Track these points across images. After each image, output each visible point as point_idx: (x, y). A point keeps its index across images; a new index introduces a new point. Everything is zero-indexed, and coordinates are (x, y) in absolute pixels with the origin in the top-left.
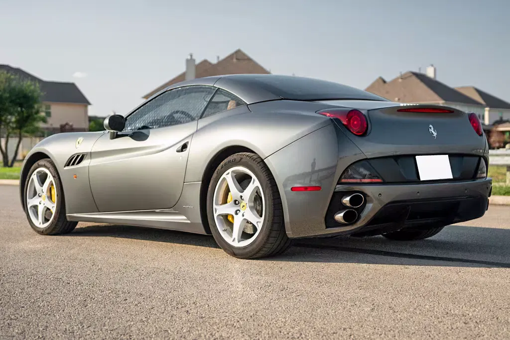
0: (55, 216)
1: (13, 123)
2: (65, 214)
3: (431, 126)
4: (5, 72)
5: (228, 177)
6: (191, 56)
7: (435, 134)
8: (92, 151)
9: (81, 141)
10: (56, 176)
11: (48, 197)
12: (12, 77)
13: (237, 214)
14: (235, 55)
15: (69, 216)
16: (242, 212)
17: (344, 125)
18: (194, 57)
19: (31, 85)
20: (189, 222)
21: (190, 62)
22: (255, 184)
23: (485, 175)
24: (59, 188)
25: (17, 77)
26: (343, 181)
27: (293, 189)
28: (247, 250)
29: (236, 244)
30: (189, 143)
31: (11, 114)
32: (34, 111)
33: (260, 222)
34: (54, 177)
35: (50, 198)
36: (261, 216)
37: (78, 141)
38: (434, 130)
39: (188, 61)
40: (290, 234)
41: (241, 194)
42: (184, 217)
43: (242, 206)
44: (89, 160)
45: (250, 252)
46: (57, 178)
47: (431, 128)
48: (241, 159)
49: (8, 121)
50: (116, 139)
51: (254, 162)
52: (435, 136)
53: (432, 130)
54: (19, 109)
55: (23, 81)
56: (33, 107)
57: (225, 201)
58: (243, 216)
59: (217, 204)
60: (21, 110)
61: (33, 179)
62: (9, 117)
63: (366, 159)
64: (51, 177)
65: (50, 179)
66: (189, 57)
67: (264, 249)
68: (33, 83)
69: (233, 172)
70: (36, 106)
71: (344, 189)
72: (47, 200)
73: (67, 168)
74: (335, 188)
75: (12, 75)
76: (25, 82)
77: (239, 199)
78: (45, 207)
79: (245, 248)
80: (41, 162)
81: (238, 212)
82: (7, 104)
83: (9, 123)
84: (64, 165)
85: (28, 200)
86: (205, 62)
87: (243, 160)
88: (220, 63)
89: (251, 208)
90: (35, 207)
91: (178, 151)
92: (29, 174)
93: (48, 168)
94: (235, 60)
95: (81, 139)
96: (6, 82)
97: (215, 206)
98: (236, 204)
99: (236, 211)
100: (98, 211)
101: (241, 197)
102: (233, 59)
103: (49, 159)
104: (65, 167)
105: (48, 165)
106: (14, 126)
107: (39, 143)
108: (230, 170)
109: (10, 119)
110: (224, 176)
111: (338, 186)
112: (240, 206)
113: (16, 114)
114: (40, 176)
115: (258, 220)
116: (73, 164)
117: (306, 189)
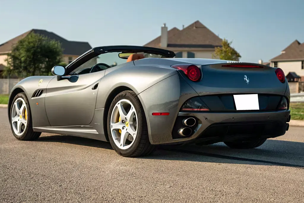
0: (26, 129)
1: (43, 68)
2: (32, 127)
3: (245, 76)
4: (39, 35)
5: (119, 106)
6: (165, 25)
7: (248, 81)
8: (47, 88)
9: (42, 81)
10: (27, 103)
11: (23, 116)
12: (43, 38)
13: (123, 129)
14: (195, 25)
15: (34, 128)
16: (126, 127)
17: (185, 74)
18: (167, 26)
19: (55, 44)
20: (98, 133)
21: (164, 29)
22: (133, 110)
23: (286, 108)
24: (29, 111)
25: (46, 38)
26: (183, 109)
27: (153, 114)
28: (128, 151)
29: (122, 148)
30: (99, 84)
31: (42, 63)
32: (57, 61)
33: (135, 134)
34: (26, 104)
35: (24, 117)
36: (136, 130)
37: (40, 81)
38: (247, 79)
39: (162, 28)
40: (152, 142)
41: (126, 116)
42: (95, 131)
43: (126, 124)
44: (46, 94)
45: (129, 153)
46: (28, 104)
47: (245, 77)
48: (126, 94)
49: (40, 67)
50: (61, 81)
51: (133, 96)
52: (248, 82)
53: (246, 79)
54: (47, 59)
55: (50, 41)
56: (56, 59)
57: (118, 121)
58: (127, 130)
59: (113, 122)
60: (49, 60)
61: (15, 105)
62: (41, 65)
63: (199, 96)
64: (25, 104)
65: (24, 105)
66: (163, 26)
67: (137, 151)
68: (56, 42)
69: (121, 102)
70: (58, 58)
71: (184, 115)
72: (22, 118)
73: (33, 98)
74: (178, 114)
75: (43, 37)
76: (51, 42)
77: (124, 119)
78: (21, 122)
79: (127, 150)
80: (20, 94)
81: (124, 127)
82: (39, 56)
83: (41, 68)
84: (32, 96)
85: (12, 118)
86: (175, 29)
87: (127, 95)
88: (184, 30)
89: (131, 125)
90: (16, 123)
91: (92, 89)
92: (13, 102)
93: (23, 98)
94: (194, 28)
95: (41, 80)
96: (39, 42)
97: (111, 124)
98: (123, 123)
99: (123, 127)
100: (50, 125)
101: (126, 118)
102: (193, 27)
103: (23, 93)
104: (32, 97)
105: (23, 96)
106: (44, 70)
107: (19, 82)
108: (120, 102)
109: (41, 66)
110: (116, 105)
111: (180, 113)
112: (125, 124)
113: (45, 63)
114: (19, 103)
115: (134, 133)
116: (37, 96)
117: (161, 114)
